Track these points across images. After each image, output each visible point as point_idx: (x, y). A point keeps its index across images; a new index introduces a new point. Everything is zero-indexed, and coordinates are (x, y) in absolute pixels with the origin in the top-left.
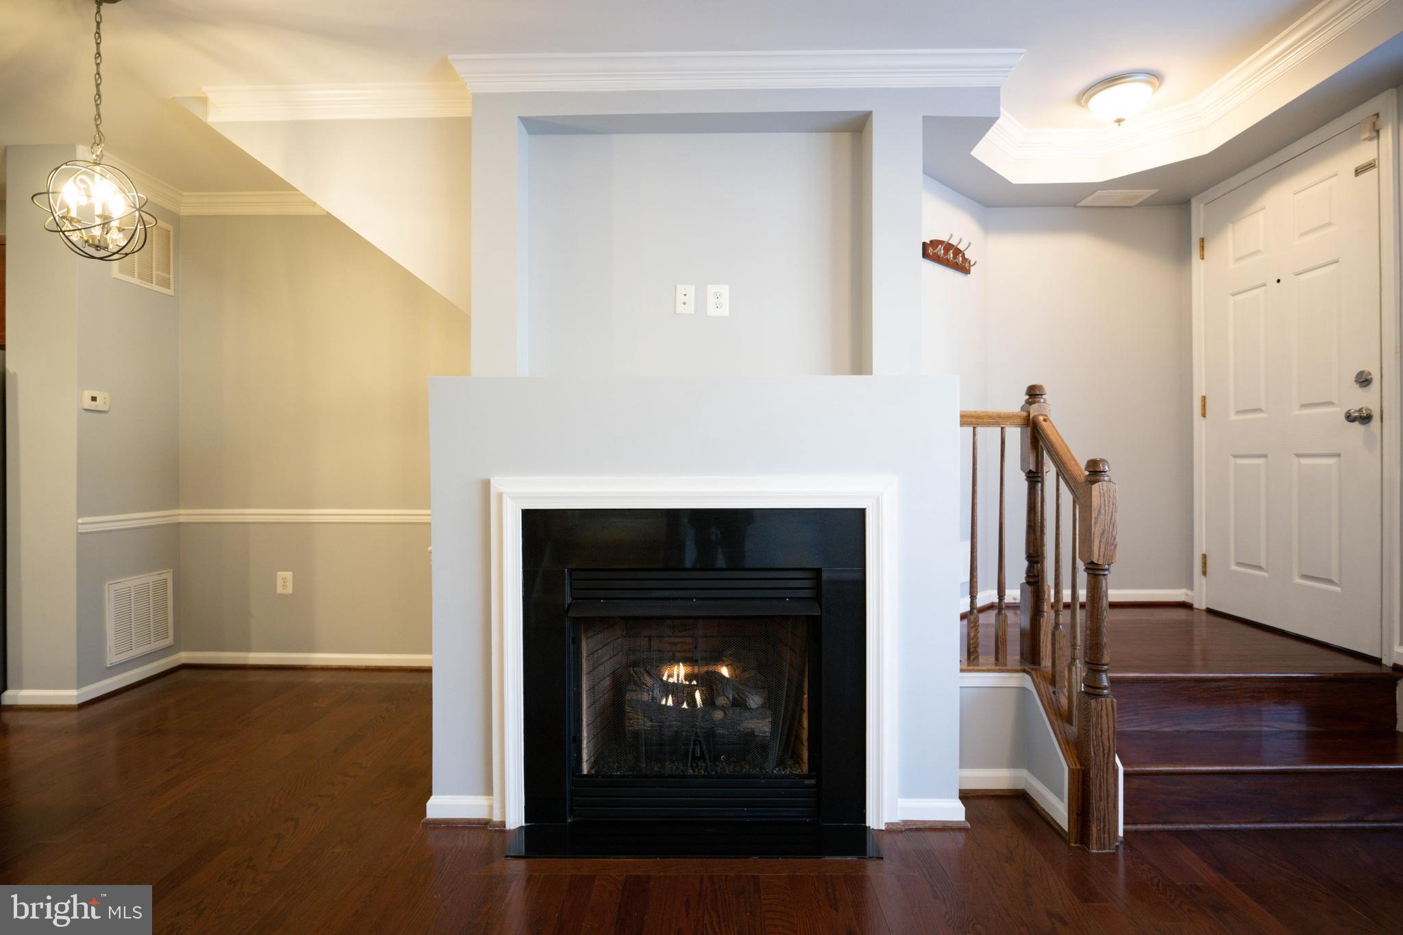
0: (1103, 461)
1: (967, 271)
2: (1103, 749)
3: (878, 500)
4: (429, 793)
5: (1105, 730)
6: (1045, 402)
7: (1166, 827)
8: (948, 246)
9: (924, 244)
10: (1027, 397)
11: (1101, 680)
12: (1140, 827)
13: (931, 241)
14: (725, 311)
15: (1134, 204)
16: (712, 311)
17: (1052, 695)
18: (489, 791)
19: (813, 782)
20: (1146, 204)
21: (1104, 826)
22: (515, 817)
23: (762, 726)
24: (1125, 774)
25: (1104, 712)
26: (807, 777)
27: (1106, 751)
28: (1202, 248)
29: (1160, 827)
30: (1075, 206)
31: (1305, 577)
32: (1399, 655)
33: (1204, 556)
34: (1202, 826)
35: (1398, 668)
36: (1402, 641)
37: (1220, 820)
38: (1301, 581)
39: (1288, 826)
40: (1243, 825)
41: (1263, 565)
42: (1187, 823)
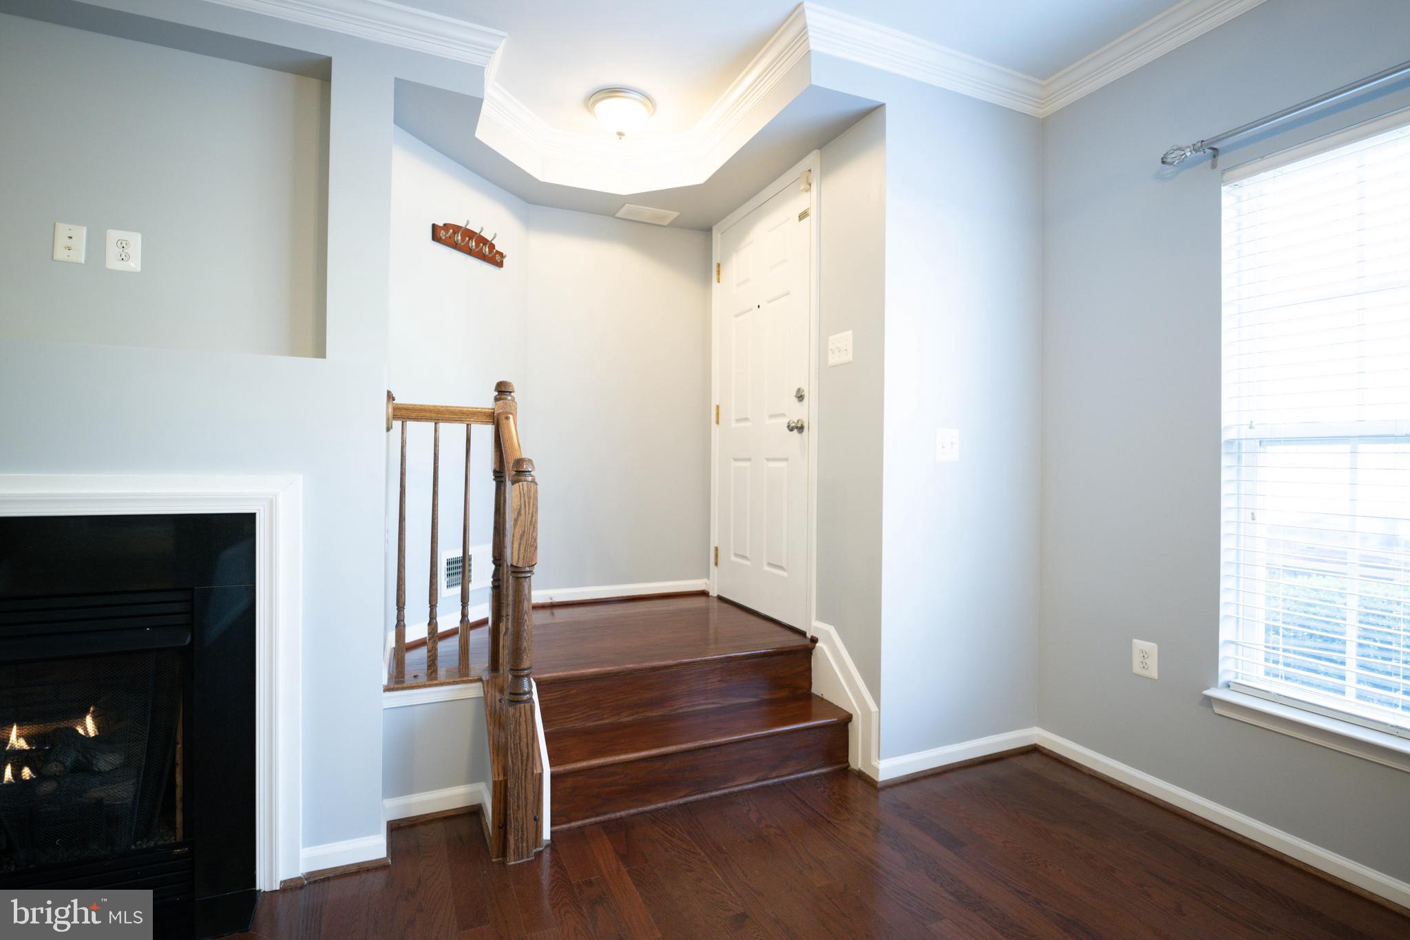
0: (530, 461)
1: (500, 265)
2: (522, 755)
3: (272, 504)
5: (524, 736)
6: (513, 400)
7: (598, 819)
8: (469, 234)
9: (434, 226)
10: (497, 393)
12: (574, 824)
13: (445, 225)
14: (134, 265)
15: (666, 223)
16: (113, 263)
17: (498, 703)
20: (674, 225)
21: (523, 834)
23: (122, 792)
24: (554, 777)
25: (523, 719)
26: (178, 846)
27: (525, 758)
28: (719, 272)
29: (593, 820)
30: (613, 215)
31: (770, 565)
32: (816, 628)
33: (716, 549)
34: (632, 811)
35: (814, 640)
36: (820, 618)
37: (649, 802)
38: (767, 568)
39: (707, 795)
40: (669, 803)
41: (748, 555)
42: (619, 811)
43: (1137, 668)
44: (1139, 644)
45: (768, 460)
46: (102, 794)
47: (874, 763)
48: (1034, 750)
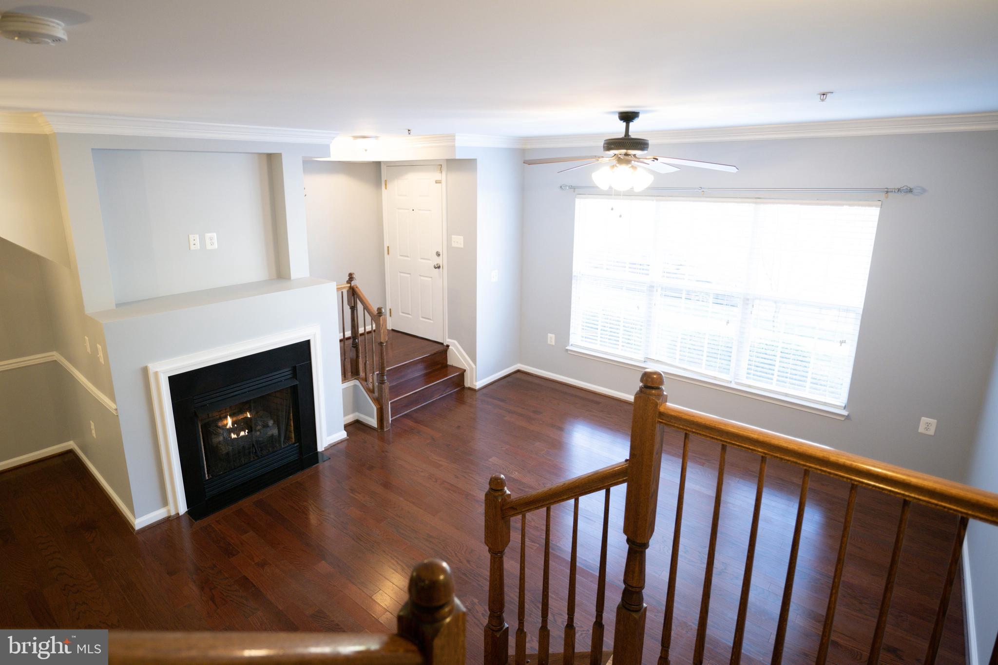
5: (387, 393)
6: (356, 280)
7: (399, 415)
10: (349, 278)
11: (384, 378)
12: (395, 418)
14: (216, 246)
16: (209, 247)
19: (298, 444)
21: (386, 422)
24: (391, 404)
25: (386, 388)
26: (294, 443)
28: (386, 184)
31: (423, 318)
32: (448, 342)
33: (390, 309)
34: (408, 411)
35: (448, 346)
36: (449, 338)
37: (412, 408)
38: (422, 319)
41: (410, 313)
42: (405, 412)
43: (549, 342)
44: (550, 335)
45: (420, 276)
47: (474, 384)
48: (518, 371)
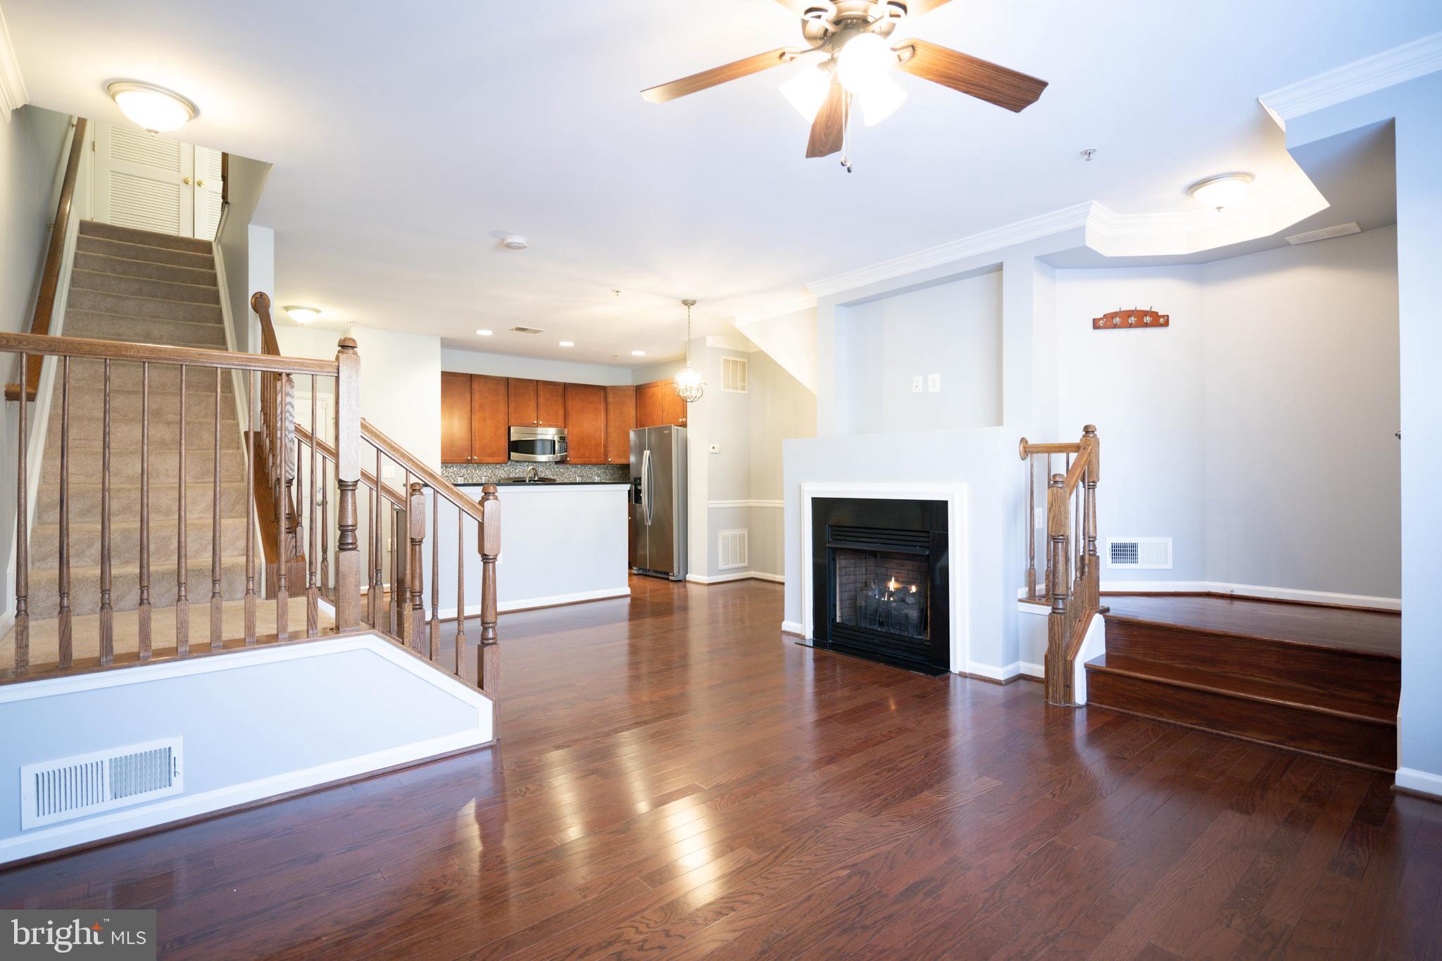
1: (1166, 324)
3: (955, 498)
4: (783, 620)
6: (1094, 434)
7: (1121, 710)
8: (1130, 313)
10: (1084, 433)
11: (1058, 604)
12: (1104, 705)
13: (1105, 315)
14: (938, 389)
15: (1356, 231)
16: (931, 390)
18: (802, 623)
19: (931, 644)
22: (809, 634)
23: (912, 613)
25: (1056, 623)
26: (928, 641)
27: (1057, 646)
29: (1117, 709)
34: (1147, 716)
37: (1162, 715)
39: (1215, 731)
40: (1179, 723)
42: (1138, 711)
46: (907, 612)
